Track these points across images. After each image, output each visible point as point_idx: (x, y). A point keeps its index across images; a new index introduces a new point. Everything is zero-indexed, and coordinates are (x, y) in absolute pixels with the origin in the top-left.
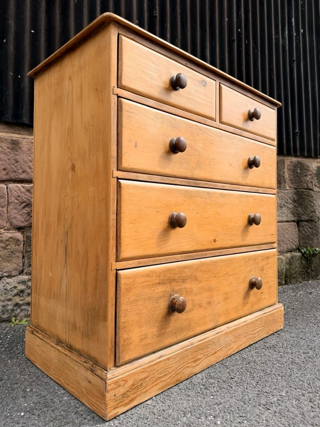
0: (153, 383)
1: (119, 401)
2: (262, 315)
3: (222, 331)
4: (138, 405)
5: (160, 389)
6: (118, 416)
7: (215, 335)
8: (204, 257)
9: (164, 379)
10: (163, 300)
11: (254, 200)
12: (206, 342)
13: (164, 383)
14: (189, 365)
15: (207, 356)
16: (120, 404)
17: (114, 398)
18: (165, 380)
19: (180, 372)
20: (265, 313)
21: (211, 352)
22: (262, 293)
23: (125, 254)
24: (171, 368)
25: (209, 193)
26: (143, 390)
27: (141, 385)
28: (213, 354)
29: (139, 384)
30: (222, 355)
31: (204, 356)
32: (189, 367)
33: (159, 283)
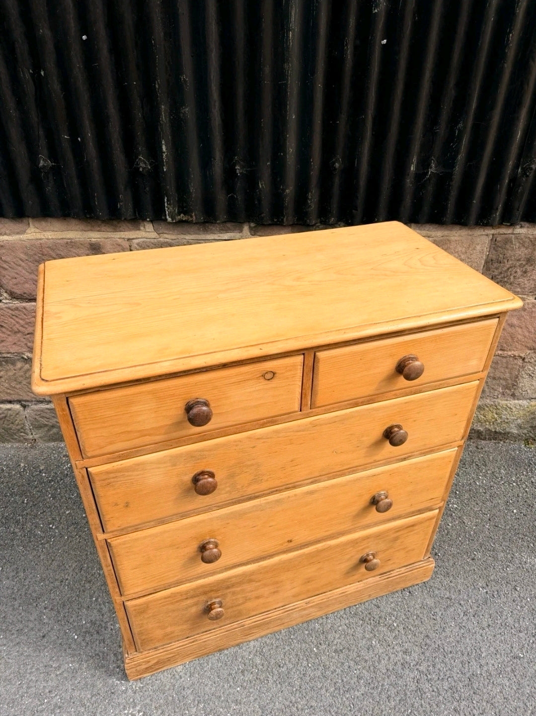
1: (143, 672)
10: (194, 607)
15: (267, 629)
21: (273, 625)
27: (169, 660)
31: (262, 629)
33: (186, 599)
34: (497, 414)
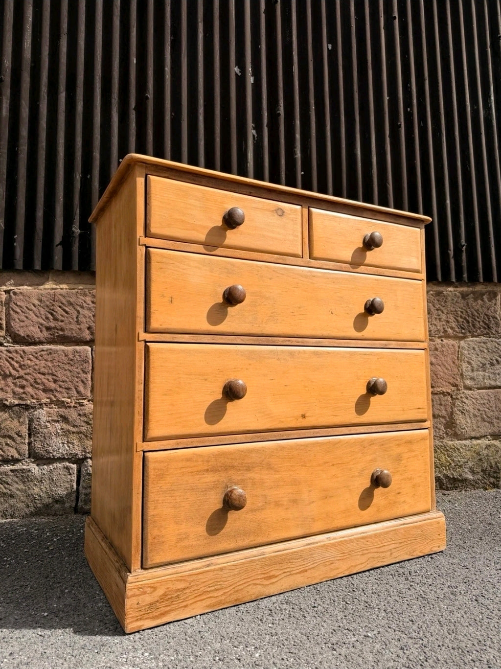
0: (196, 597)
1: (144, 612)
2: (398, 526)
3: (317, 543)
4: (174, 622)
5: (208, 606)
6: (143, 630)
7: (304, 546)
8: (285, 438)
9: (215, 594)
10: (213, 492)
11: (378, 359)
12: (287, 554)
13: (214, 600)
14: (258, 582)
15: (289, 573)
16: (146, 616)
17: (136, 606)
18: (216, 596)
19: (242, 589)
20: (404, 524)
21: (295, 569)
22: (399, 493)
23: (153, 432)
24: (226, 583)
25: (291, 353)
26: (181, 604)
27: (178, 596)
28: (300, 573)
29: (175, 596)
30: (317, 575)
31: (285, 572)
32: (257, 584)
33: (207, 470)
34: (449, 457)
